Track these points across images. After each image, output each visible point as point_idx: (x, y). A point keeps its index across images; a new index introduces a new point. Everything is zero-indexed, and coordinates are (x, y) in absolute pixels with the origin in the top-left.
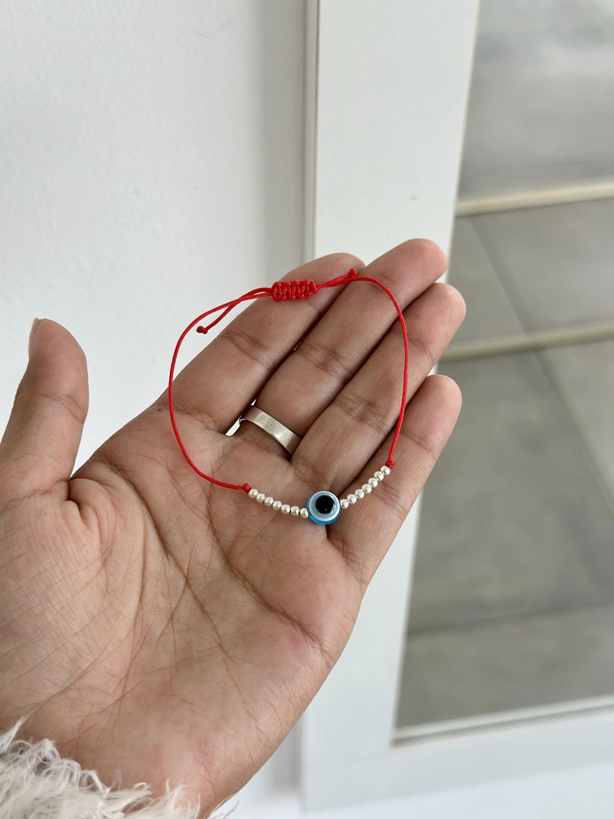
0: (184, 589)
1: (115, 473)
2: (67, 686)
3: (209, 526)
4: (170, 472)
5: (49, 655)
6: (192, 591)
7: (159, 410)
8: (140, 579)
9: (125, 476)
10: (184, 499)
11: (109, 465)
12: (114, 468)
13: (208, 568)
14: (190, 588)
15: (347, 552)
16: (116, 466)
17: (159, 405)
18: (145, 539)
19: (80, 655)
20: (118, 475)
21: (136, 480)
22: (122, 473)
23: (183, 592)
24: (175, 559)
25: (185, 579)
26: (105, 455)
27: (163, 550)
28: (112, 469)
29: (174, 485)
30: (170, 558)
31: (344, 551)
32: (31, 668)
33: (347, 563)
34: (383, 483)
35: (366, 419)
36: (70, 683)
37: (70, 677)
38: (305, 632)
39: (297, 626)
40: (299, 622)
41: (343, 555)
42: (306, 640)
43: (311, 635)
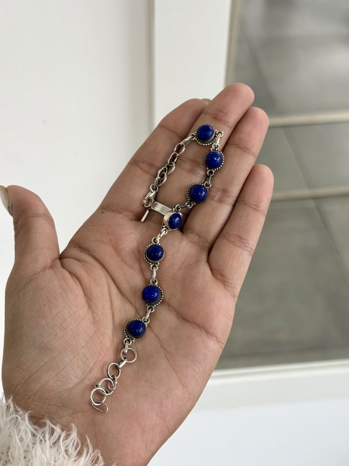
0: (136, 314)
1: (84, 252)
2: (83, 378)
4: (114, 248)
5: (71, 360)
7: (102, 212)
8: (111, 312)
9: (90, 254)
10: (125, 263)
11: (79, 249)
12: (82, 249)
14: (138, 313)
15: (225, 281)
16: (83, 248)
17: (102, 209)
18: (109, 288)
19: (87, 359)
20: (85, 253)
21: (96, 256)
22: (88, 252)
26: (76, 243)
27: (120, 293)
28: (81, 251)
29: (118, 256)
30: (125, 297)
31: (222, 281)
32: (62, 369)
33: (225, 288)
34: (239, 237)
35: (224, 201)
36: (85, 375)
37: (84, 373)
38: (207, 332)
39: (202, 329)
40: (203, 327)
41: (222, 283)
42: (208, 337)
43: (211, 333)
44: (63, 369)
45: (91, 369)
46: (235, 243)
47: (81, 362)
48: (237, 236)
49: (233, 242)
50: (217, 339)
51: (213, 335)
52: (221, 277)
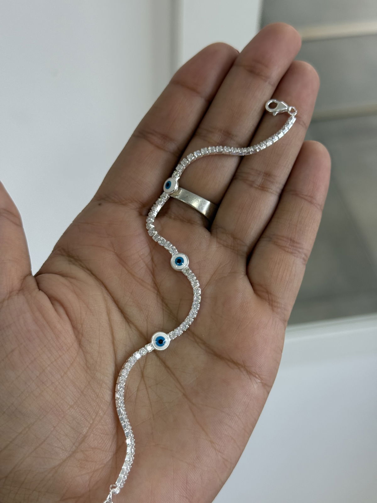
2: (74, 450)
3: (157, 294)
4: (117, 255)
5: (54, 427)
7: (99, 204)
9: (82, 265)
10: (133, 276)
16: (73, 257)
17: (99, 200)
22: (80, 262)
24: (136, 326)
27: (125, 320)
29: (123, 266)
30: (131, 325)
32: (43, 441)
34: (291, 240)
35: (266, 188)
36: (76, 447)
38: (250, 373)
39: (242, 369)
40: (243, 366)
41: (269, 304)
42: (250, 379)
43: (254, 374)
45: (85, 437)
46: (286, 248)
48: (288, 238)
50: (262, 381)
51: (257, 376)
52: (267, 296)
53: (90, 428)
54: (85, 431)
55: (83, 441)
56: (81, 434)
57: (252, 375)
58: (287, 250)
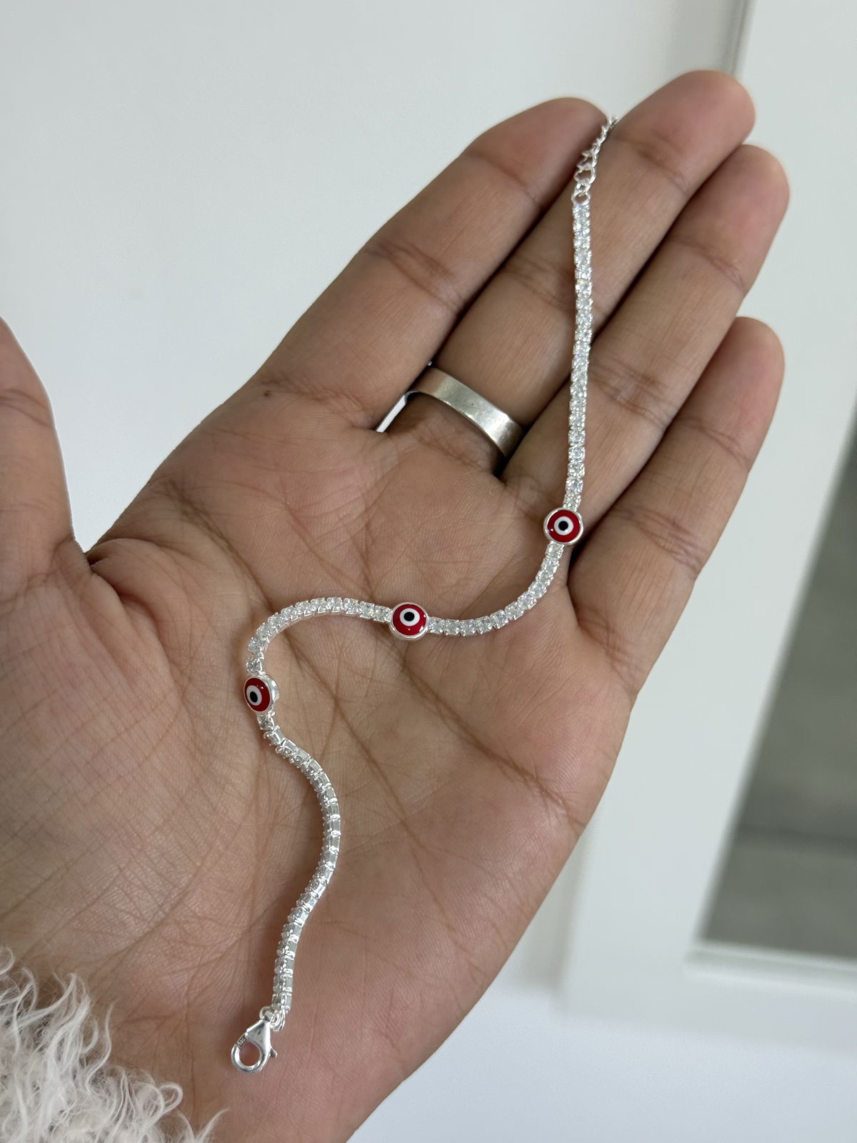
0: (334, 720)
4: (290, 511)
5: (121, 870)
6: (348, 724)
7: (266, 394)
10: (320, 560)
13: (371, 679)
14: (343, 717)
17: (264, 383)
19: (173, 865)
22: (204, 518)
23: (333, 725)
24: (314, 668)
25: (332, 701)
26: (173, 483)
29: (300, 536)
30: (304, 665)
31: (608, 644)
32: (95, 897)
33: (613, 668)
34: (674, 524)
35: (643, 409)
36: (165, 913)
37: (162, 905)
38: (546, 793)
39: (532, 784)
40: (535, 777)
41: (608, 654)
42: (546, 805)
43: (555, 797)
44: (98, 898)
45: (184, 894)
46: (660, 540)
47: (153, 873)
48: (668, 520)
49: (656, 535)
50: (570, 813)
51: (561, 802)
52: (606, 634)
53: (195, 875)
54: (184, 880)
55: (180, 901)
56: (175, 886)
57: (552, 798)
58: (662, 545)
